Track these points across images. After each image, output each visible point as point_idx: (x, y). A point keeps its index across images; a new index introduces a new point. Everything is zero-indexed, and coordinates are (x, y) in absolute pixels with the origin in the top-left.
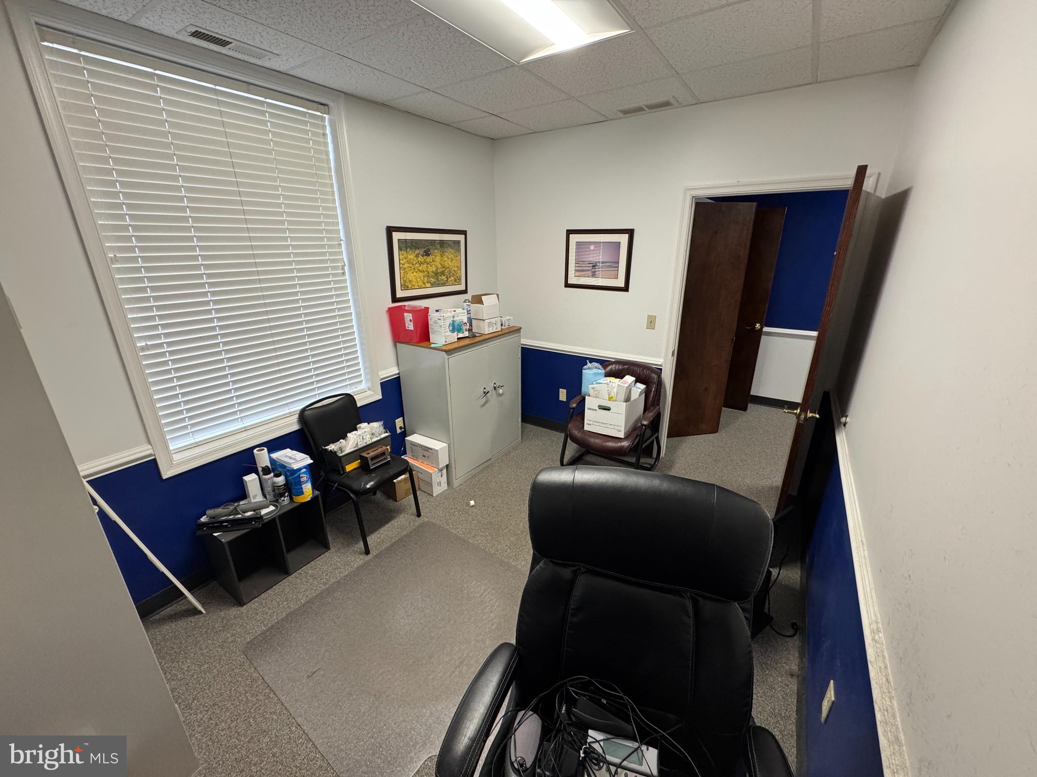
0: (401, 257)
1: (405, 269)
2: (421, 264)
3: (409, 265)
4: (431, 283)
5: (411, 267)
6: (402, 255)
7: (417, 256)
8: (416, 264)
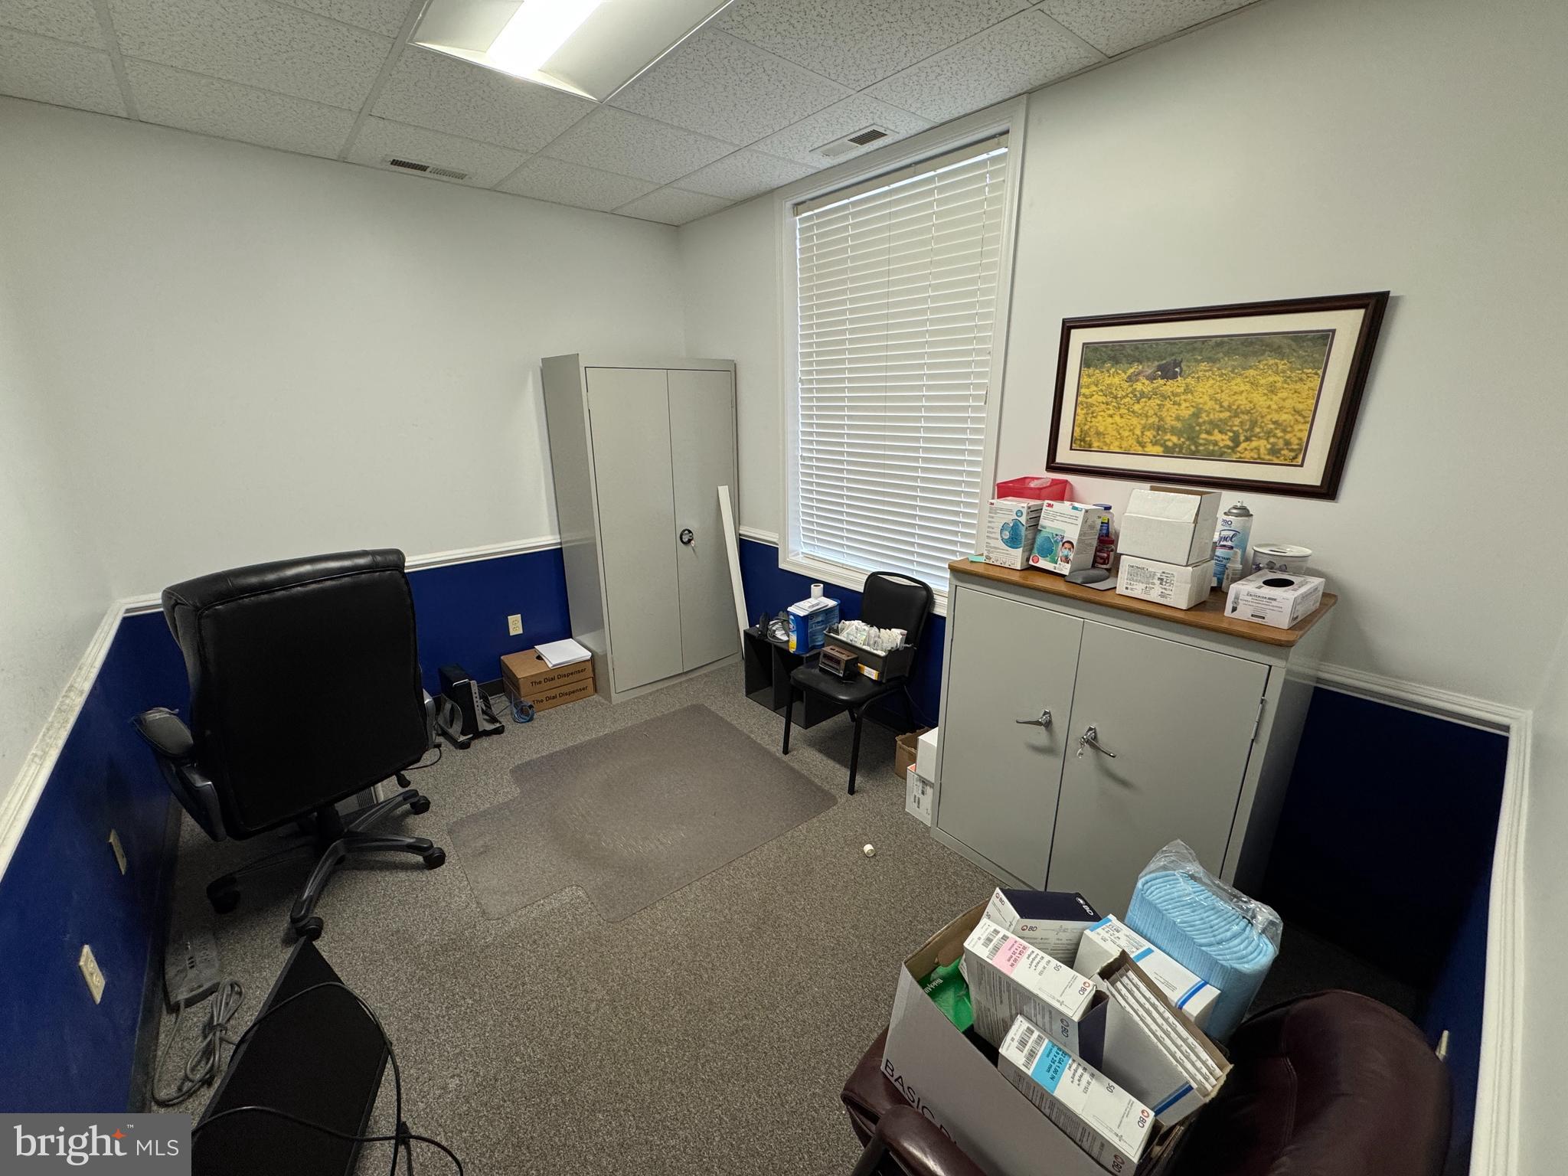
0: (1085, 380)
1: (1089, 406)
2: (1140, 397)
3: (1103, 399)
4: (1164, 445)
5: (1107, 404)
6: (1089, 376)
7: (1130, 379)
8: (1127, 396)
